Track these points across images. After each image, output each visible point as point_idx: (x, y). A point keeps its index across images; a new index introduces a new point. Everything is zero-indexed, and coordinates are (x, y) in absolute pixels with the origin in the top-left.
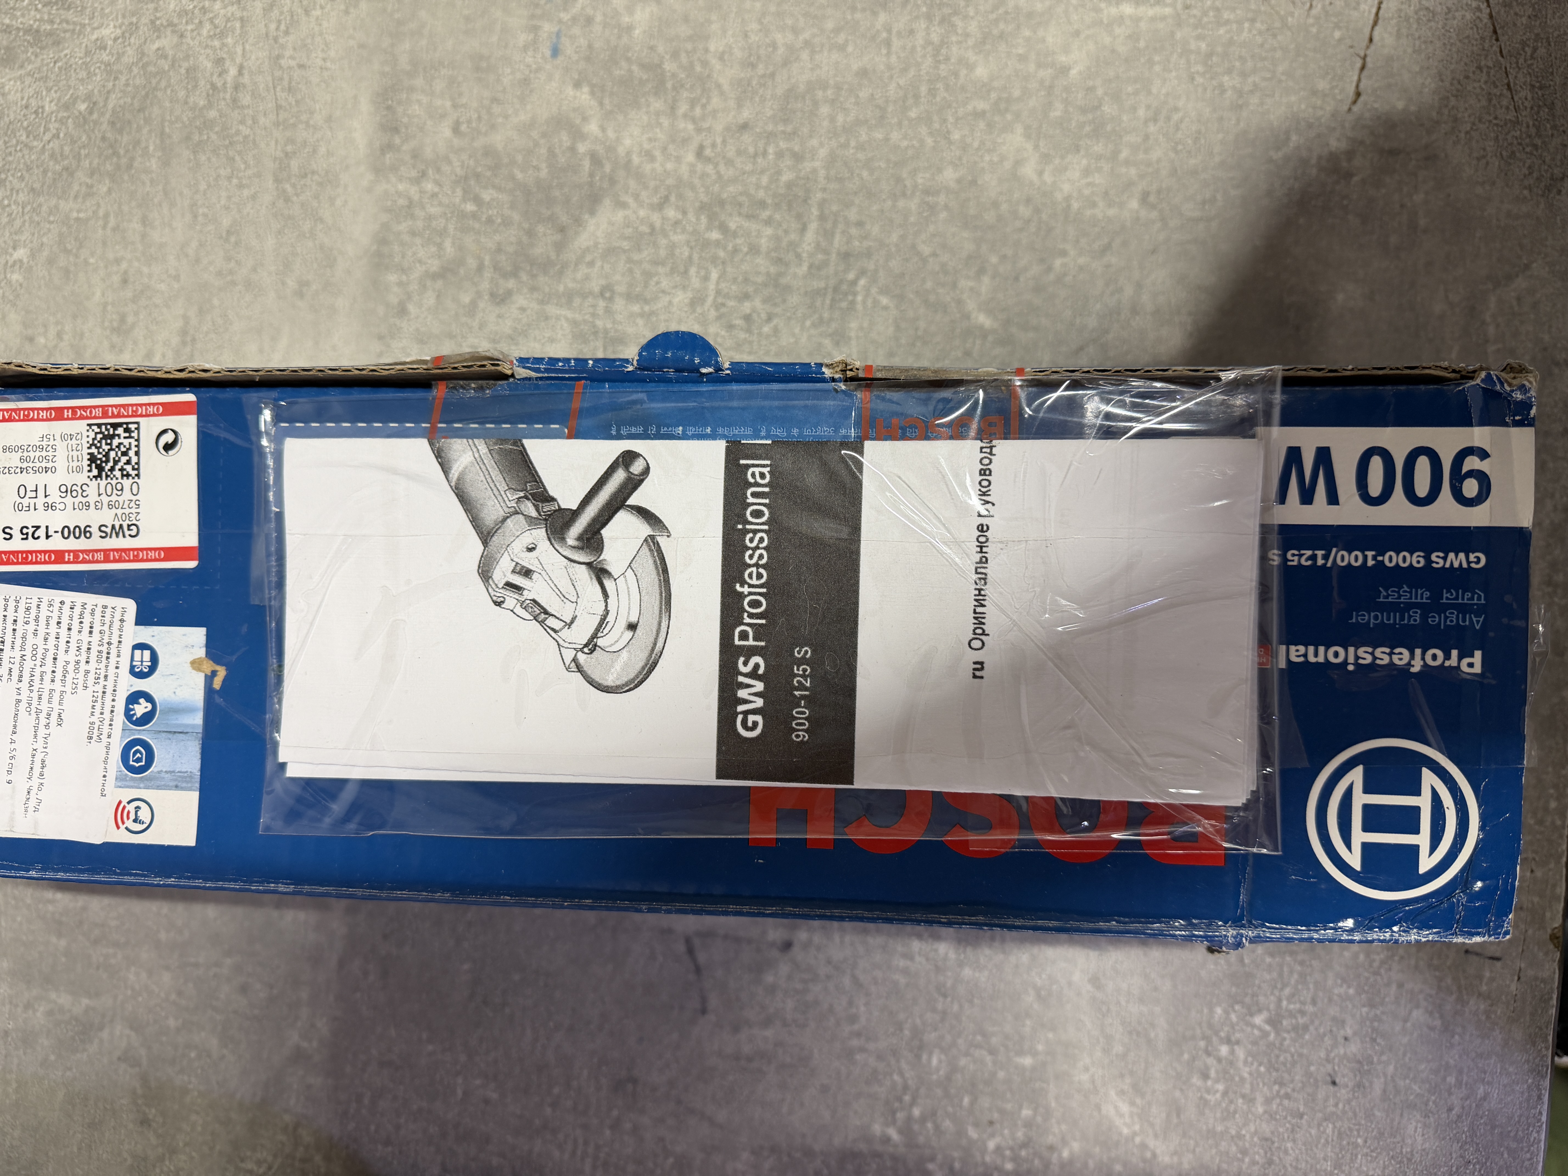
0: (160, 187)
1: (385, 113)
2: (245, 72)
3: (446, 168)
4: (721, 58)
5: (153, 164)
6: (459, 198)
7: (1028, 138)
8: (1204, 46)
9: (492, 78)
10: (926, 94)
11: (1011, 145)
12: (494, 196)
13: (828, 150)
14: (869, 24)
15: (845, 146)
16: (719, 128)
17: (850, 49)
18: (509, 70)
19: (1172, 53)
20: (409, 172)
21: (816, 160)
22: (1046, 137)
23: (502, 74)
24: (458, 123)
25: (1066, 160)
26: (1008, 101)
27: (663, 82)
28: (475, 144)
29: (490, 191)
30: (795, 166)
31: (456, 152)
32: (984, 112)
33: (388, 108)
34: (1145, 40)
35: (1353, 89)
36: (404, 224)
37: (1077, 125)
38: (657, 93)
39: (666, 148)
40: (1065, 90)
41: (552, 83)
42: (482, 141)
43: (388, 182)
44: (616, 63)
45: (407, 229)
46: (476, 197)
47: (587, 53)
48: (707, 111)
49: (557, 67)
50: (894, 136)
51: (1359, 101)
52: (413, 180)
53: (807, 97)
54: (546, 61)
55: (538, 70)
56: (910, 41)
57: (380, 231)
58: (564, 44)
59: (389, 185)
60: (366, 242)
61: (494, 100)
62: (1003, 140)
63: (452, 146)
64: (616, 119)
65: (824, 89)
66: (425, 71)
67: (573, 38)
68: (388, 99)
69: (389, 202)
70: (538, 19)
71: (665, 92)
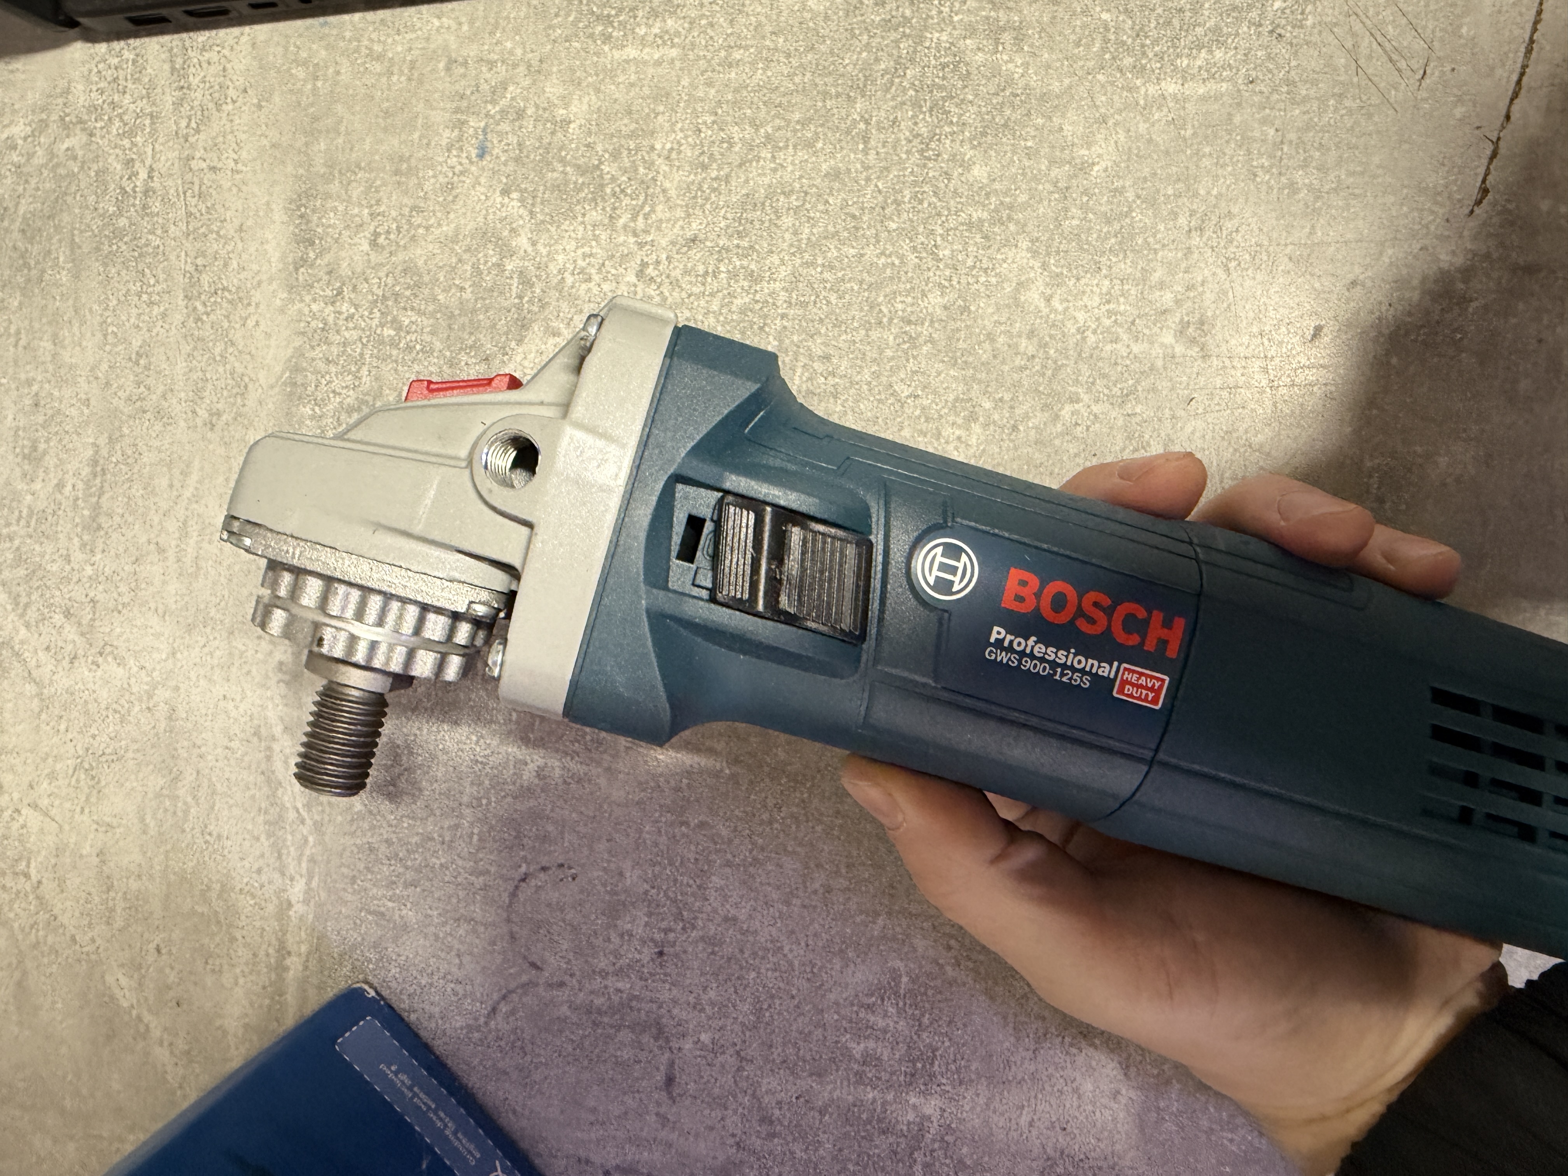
0: (71, 302)
1: (298, 222)
2: (156, 174)
3: (364, 287)
4: (668, 158)
5: (64, 277)
6: (376, 322)
7: (1035, 253)
8: (1272, 132)
9: (414, 181)
10: (911, 198)
11: (1013, 262)
12: (413, 319)
13: (790, 268)
14: (844, 113)
15: (812, 264)
16: (664, 242)
17: (820, 145)
18: (431, 173)
19: (1227, 142)
20: (324, 291)
21: (775, 280)
22: (1058, 252)
23: (424, 177)
24: (376, 235)
25: (1083, 281)
26: (1011, 207)
27: (602, 186)
28: (394, 259)
29: (409, 313)
30: (750, 287)
31: (373, 268)
32: (981, 221)
33: (302, 216)
34: (1193, 126)
35: (1478, 184)
36: (318, 349)
37: (1099, 237)
38: (594, 200)
39: (603, 264)
40: (1085, 192)
41: (478, 188)
42: (401, 256)
43: (302, 301)
44: (549, 164)
45: (321, 355)
46: (394, 320)
47: (517, 152)
48: (649, 222)
49: (483, 169)
50: (870, 252)
51: (1485, 201)
52: (327, 300)
53: (767, 204)
54: (471, 162)
55: (462, 173)
56: (893, 133)
57: (292, 357)
58: (492, 142)
59: (302, 305)
60: (278, 369)
61: (414, 208)
62: (1004, 256)
63: (369, 261)
64: (548, 230)
65: (787, 195)
66: (340, 172)
67: (501, 135)
68: (302, 205)
69: (302, 324)
70: (462, 112)
71: (603, 199)
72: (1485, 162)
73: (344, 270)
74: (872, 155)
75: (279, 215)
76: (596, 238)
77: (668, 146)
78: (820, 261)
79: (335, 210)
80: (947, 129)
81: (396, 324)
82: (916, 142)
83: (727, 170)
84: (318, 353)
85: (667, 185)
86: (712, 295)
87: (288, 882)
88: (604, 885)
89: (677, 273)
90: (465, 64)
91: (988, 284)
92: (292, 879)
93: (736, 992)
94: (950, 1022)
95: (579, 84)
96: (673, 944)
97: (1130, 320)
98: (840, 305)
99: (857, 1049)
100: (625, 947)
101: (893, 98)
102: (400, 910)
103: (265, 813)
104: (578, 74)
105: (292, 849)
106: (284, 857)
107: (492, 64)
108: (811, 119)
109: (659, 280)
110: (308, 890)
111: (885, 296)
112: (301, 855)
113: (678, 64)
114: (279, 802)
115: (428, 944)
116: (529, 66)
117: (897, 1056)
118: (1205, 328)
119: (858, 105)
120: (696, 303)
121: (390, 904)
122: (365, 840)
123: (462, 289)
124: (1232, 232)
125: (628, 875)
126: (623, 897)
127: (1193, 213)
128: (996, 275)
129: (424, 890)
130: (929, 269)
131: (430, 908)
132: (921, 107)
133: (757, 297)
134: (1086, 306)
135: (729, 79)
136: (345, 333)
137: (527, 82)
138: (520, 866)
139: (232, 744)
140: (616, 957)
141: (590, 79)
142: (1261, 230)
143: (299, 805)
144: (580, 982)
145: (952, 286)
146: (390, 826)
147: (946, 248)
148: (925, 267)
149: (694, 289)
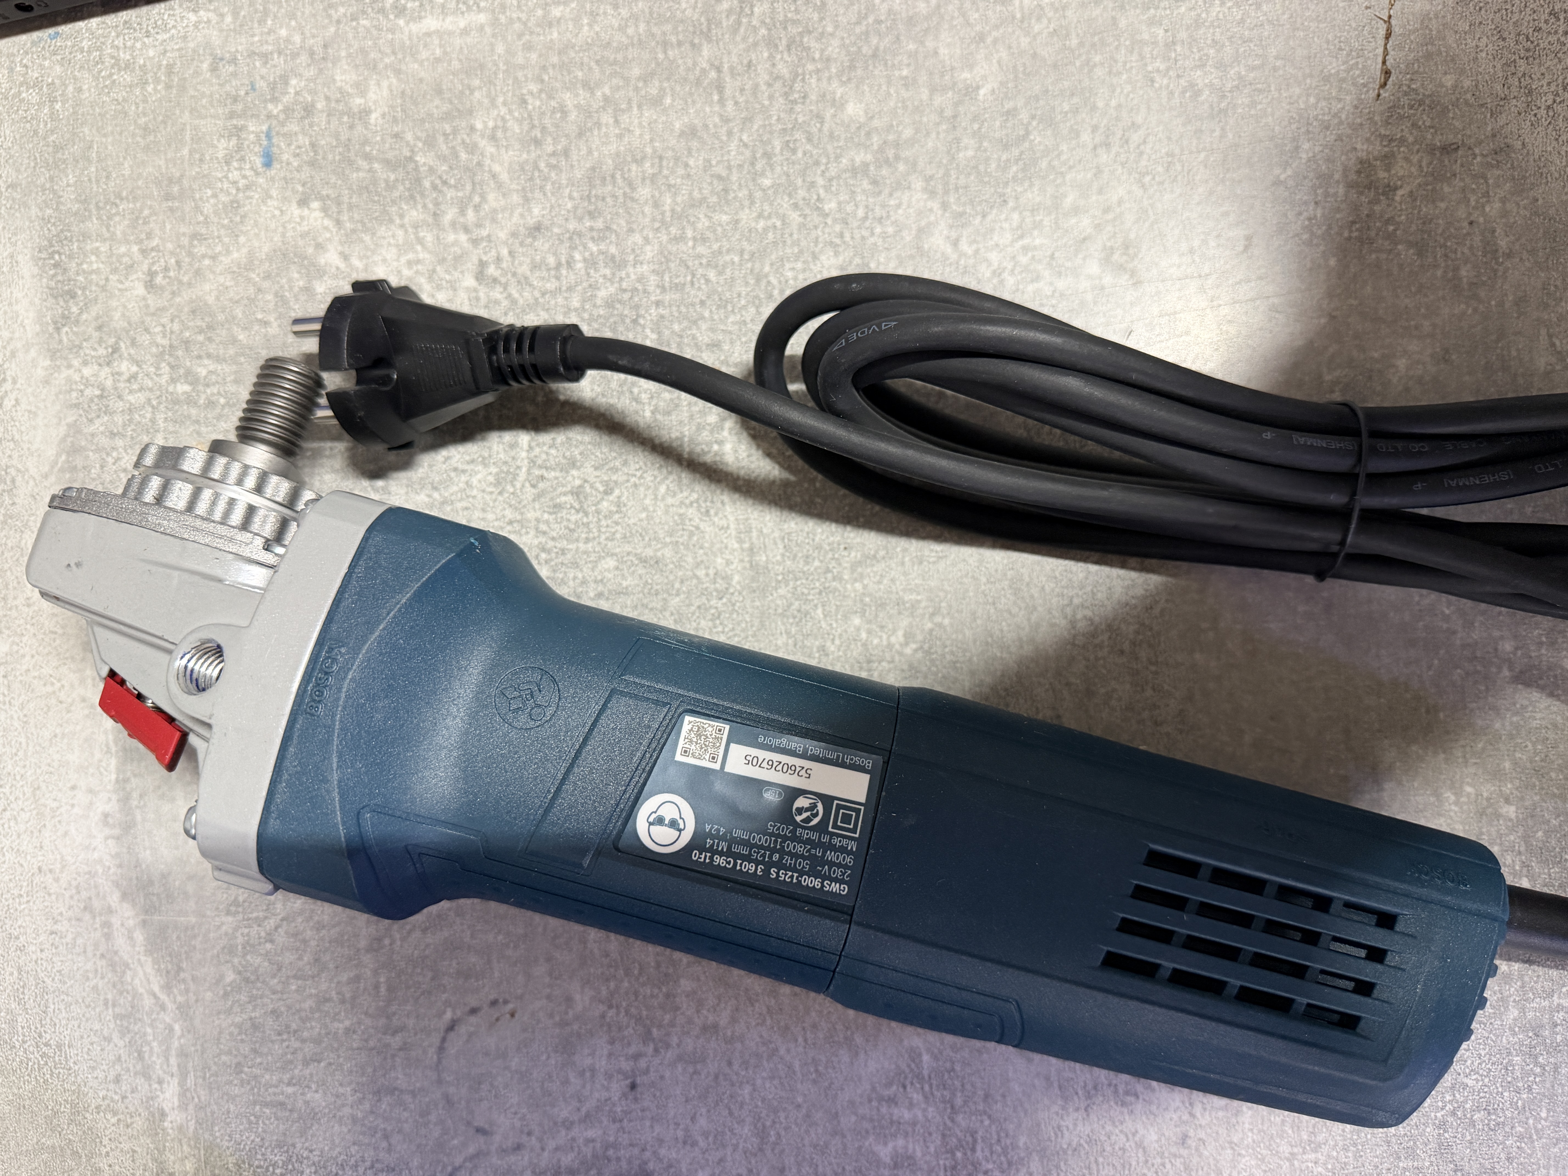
1: (52, 272)
3: (145, 339)
4: (493, 138)
6: (166, 377)
7: (932, 194)
8: (1161, 32)
9: (189, 206)
10: (782, 149)
11: (909, 207)
12: (211, 368)
13: (656, 247)
14: (690, 63)
15: (680, 239)
16: (503, 235)
17: (668, 101)
18: (209, 192)
19: (1117, 48)
20: (95, 350)
21: (641, 263)
22: (957, 189)
23: (201, 199)
24: (152, 274)
25: (990, 218)
26: (897, 145)
27: (418, 181)
28: (178, 300)
29: (206, 362)
30: (614, 274)
31: (153, 314)
32: (866, 165)
33: (56, 265)
34: (1078, 35)
35: (1379, 66)
36: (97, 422)
37: (999, 166)
38: (412, 197)
39: (434, 271)
40: (975, 118)
41: (270, 202)
42: (186, 295)
43: (69, 366)
44: (351, 163)
45: (102, 429)
46: (188, 372)
47: (312, 154)
48: (482, 213)
49: (272, 179)
50: (745, 216)
51: (1390, 82)
52: (101, 361)
53: (618, 176)
54: (257, 174)
55: (248, 187)
56: (749, 78)
57: (67, 436)
58: (278, 146)
59: (71, 371)
60: (51, 452)
61: (194, 236)
62: (897, 201)
63: (147, 306)
64: (362, 241)
65: (639, 162)
66: (98, 208)
67: (289, 137)
68: (54, 252)
69: (74, 394)
70: (239, 116)
71: (422, 195)
72: (1381, 42)
73: (118, 321)
74: (730, 106)
75: (27, 268)
76: (420, 241)
77: (491, 124)
78: (689, 233)
79: (96, 252)
80: (810, 67)
81: (191, 378)
82: (778, 85)
83: (564, 142)
84: (98, 426)
85: (497, 168)
86: (570, 289)
87: (156, 1086)
88: (551, 1016)
89: (524, 269)
90: (234, 61)
91: (884, 236)
92: (160, 1082)
93: (731, 1114)
94: (987, 1096)
95: (375, 67)
96: (647, 1071)
97: (1049, 253)
98: (722, 282)
99: (885, 1152)
100: (588, 1087)
101: (744, 39)
102: (303, 1094)
103: (114, 1005)
104: (372, 55)
105: (155, 1044)
106: (146, 1056)
107: (266, 57)
108: (653, 74)
109: (503, 280)
110: (183, 1093)
111: (772, 264)
112: (168, 1049)
113: (488, 30)
114: (130, 988)
115: (345, 1130)
116: (312, 54)
117: (932, 1149)
118: (1131, 251)
119: (705, 53)
120: (553, 302)
121: (290, 1090)
122: (245, 1016)
123: (266, 323)
124: (1139, 145)
125: (578, 997)
126: (576, 1027)
127: (1095, 129)
128: (893, 223)
129: (330, 1064)
130: (816, 227)
131: (341, 1085)
132: (776, 46)
133: (624, 285)
134: (997, 245)
135: (551, 40)
136: (131, 398)
137: (312, 72)
138: (444, 1012)
139: (58, 927)
140: (580, 1101)
141: (387, 60)
142: (1169, 139)
143: (156, 989)
144: (540, 1140)
145: (844, 242)
146: (274, 992)
147: (830, 200)
148: (811, 225)
149: (548, 285)
